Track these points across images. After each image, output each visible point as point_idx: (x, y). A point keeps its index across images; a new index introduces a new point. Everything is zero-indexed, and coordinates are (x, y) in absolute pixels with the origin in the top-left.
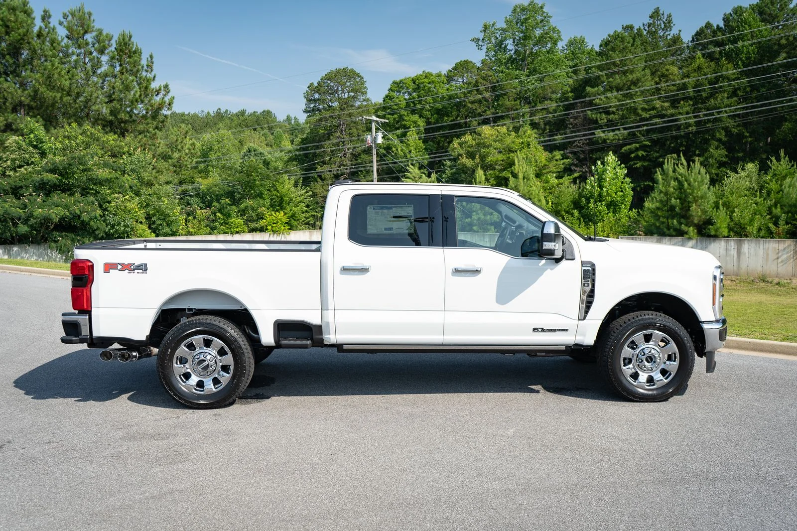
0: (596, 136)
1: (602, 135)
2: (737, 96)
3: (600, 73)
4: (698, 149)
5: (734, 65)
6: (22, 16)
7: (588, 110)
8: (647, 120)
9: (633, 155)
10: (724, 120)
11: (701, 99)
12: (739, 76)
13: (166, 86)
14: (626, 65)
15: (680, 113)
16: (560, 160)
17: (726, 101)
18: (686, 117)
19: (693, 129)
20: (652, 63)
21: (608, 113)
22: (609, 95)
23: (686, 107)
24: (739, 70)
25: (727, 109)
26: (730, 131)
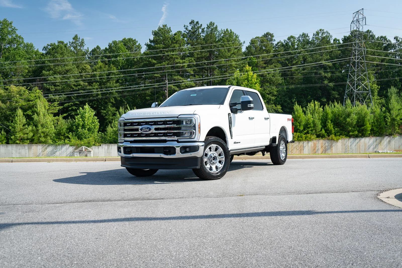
0: (49, 97)
1: (53, 97)
2: (119, 82)
3: (50, 64)
4: (102, 106)
5: (117, 68)
7: (45, 83)
8: (76, 90)
9: (70, 108)
10: (114, 93)
11: (103, 82)
12: (119, 73)
14: (64, 62)
15: (94, 89)
16: (57, 106)
17: (115, 85)
18: (96, 90)
19: (100, 97)
20: (76, 62)
21: (55, 86)
22: (56, 76)
23: (96, 85)
24: (119, 71)
25: (115, 88)
26: (117, 99)
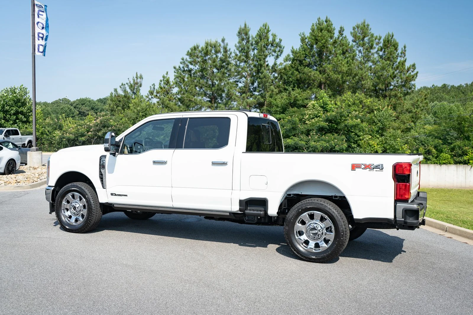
6: (325, 32)
13: (414, 65)
